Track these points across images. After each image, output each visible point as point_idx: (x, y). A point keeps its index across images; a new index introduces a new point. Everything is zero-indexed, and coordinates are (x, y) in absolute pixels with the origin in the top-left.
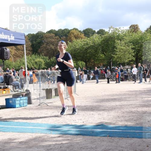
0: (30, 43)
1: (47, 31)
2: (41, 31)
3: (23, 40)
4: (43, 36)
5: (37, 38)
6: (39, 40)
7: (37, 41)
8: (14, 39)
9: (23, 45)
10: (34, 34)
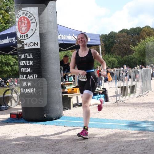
0: (103, 44)
1: (119, 31)
2: (113, 32)
3: (98, 41)
4: (115, 36)
5: (110, 39)
6: (111, 40)
7: (109, 41)
8: (90, 41)
9: (99, 45)
10: (106, 35)
